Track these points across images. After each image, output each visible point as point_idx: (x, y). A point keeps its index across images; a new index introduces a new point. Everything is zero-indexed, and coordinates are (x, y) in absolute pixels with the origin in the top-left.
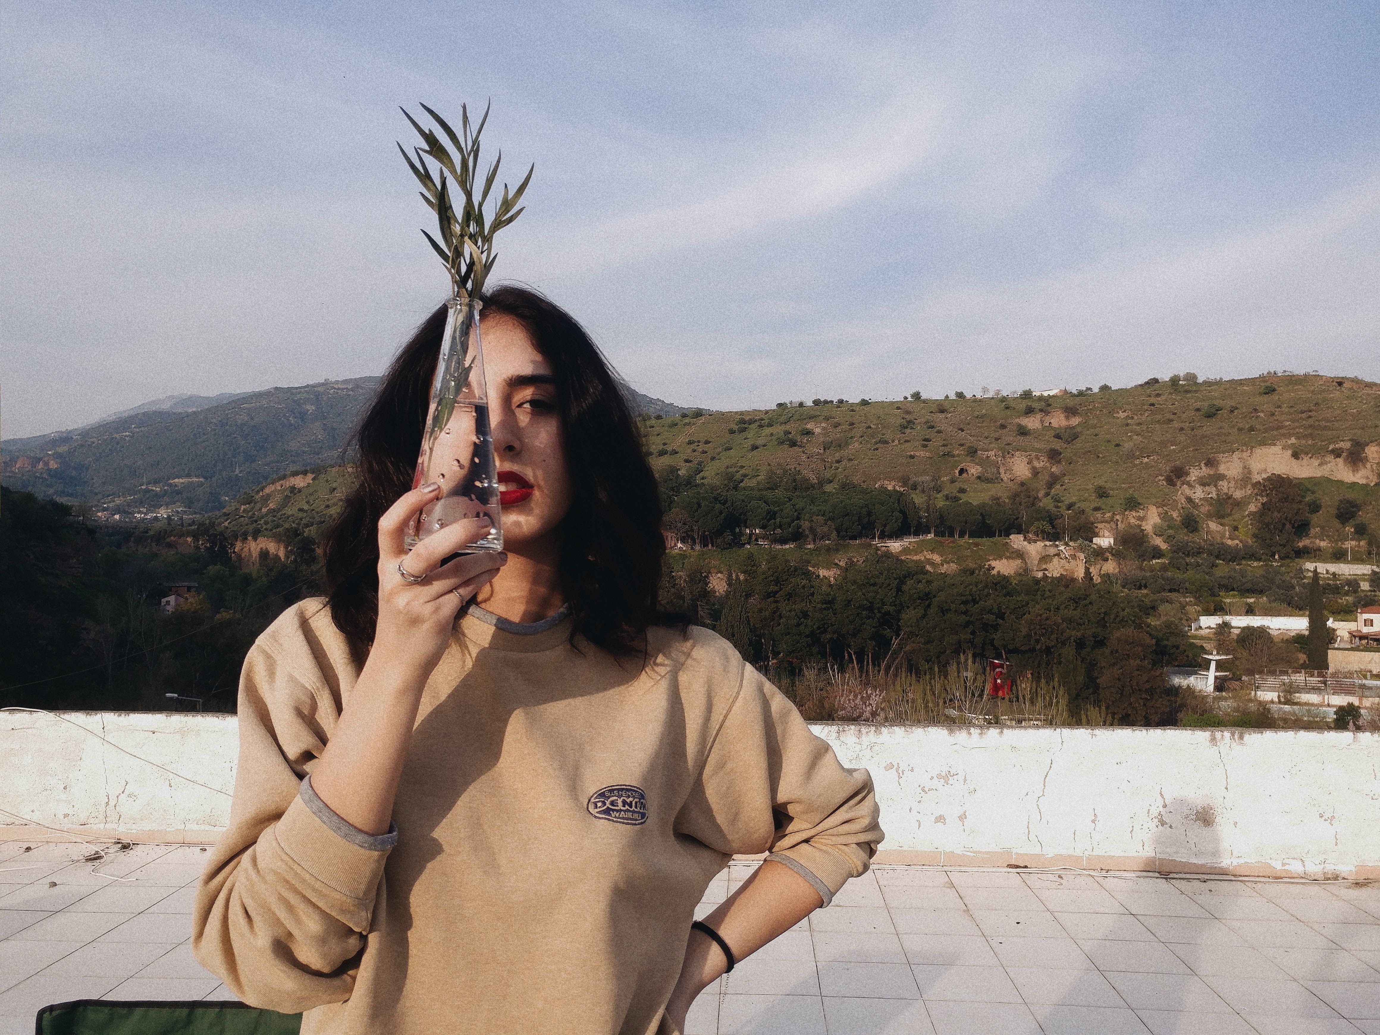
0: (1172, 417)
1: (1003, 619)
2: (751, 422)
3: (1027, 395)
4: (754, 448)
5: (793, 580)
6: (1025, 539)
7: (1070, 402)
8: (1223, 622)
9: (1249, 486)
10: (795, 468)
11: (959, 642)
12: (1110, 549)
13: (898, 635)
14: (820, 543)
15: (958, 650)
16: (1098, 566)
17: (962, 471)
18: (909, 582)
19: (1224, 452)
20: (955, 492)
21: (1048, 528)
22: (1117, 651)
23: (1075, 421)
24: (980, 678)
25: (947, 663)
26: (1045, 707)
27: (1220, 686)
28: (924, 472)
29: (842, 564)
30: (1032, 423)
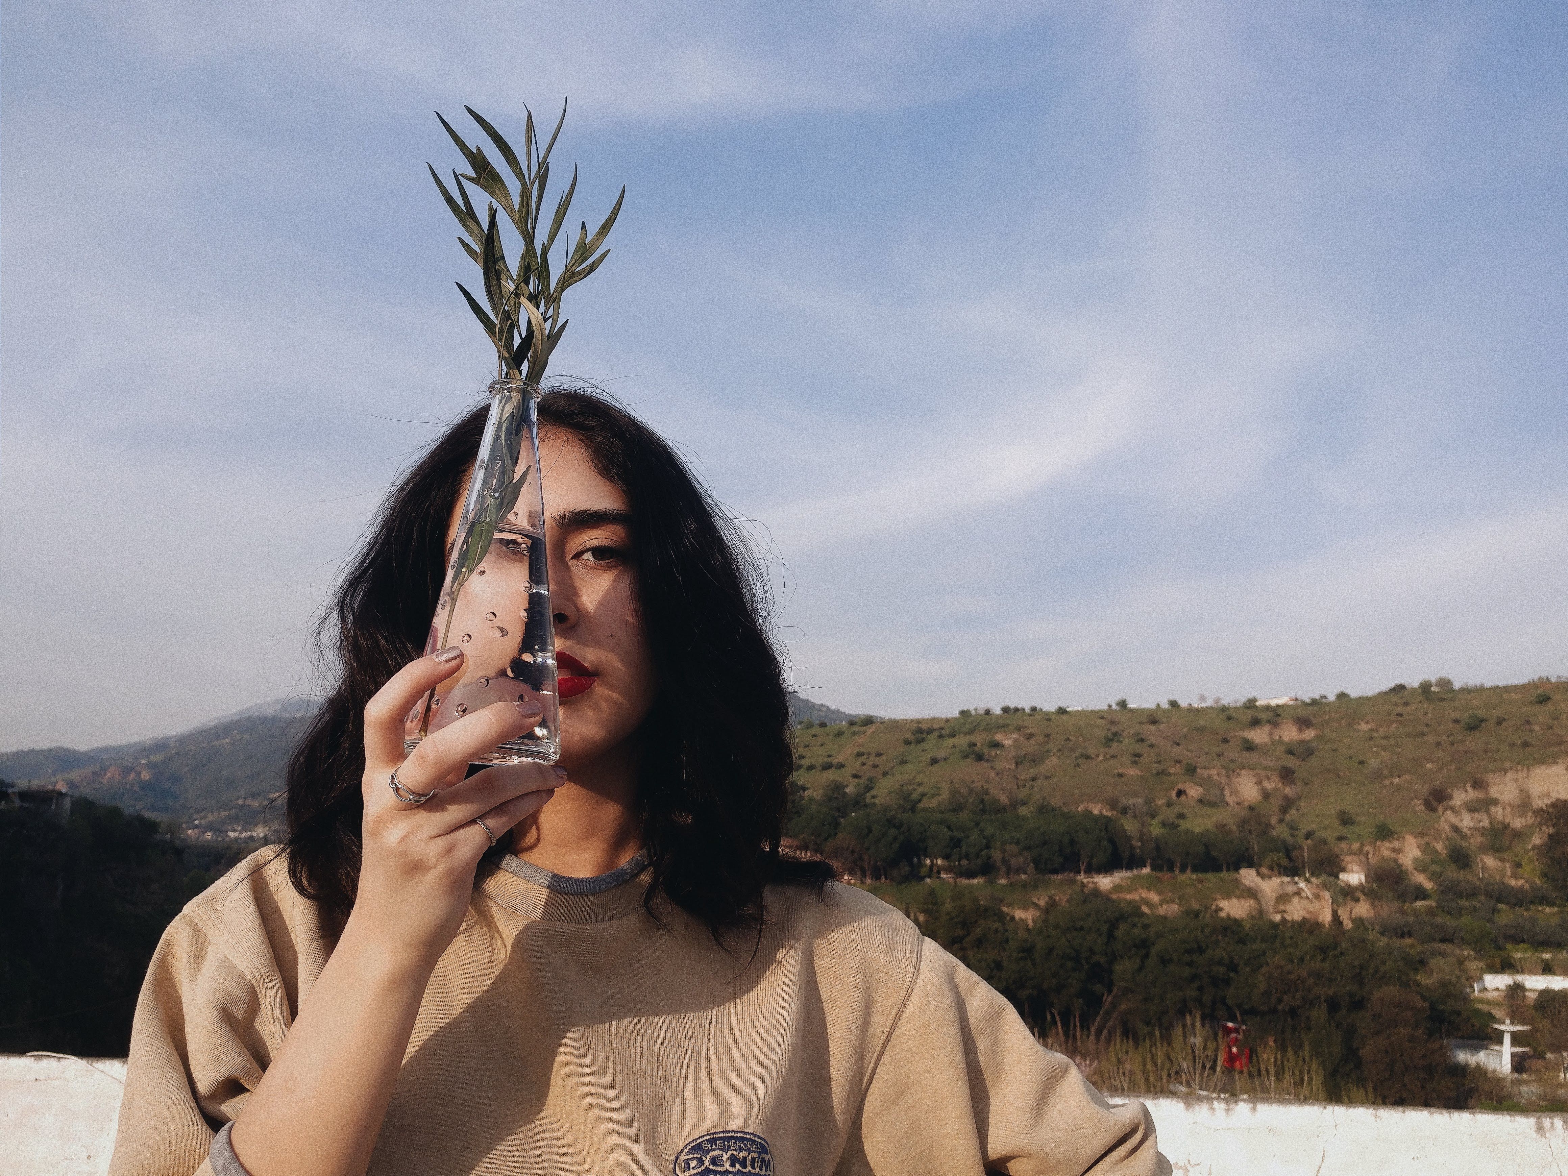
0: (1426, 729)
1: (1236, 972)
2: (930, 731)
3: (1251, 704)
4: (934, 761)
5: (982, 922)
6: (1258, 874)
7: (1303, 712)
8: (1514, 983)
9: (1530, 814)
10: (982, 787)
11: (1184, 1001)
12: (1361, 888)
13: (1110, 992)
14: (1014, 878)
15: (1183, 1010)
16: (1348, 907)
17: (1180, 793)
18: (1123, 928)
19: (1494, 772)
20: (1172, 818)
21: (1285, 862)
22: (1380, 1016)
23: (1309, 734)
24: (1211, 1045)
25: (1170, 1027)
26: (1295, 1084)
27: (1519, 1064)
28: (1135, 795)
29: (1042, 903)
30: (1259, 736)
